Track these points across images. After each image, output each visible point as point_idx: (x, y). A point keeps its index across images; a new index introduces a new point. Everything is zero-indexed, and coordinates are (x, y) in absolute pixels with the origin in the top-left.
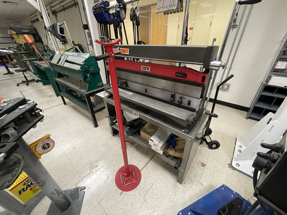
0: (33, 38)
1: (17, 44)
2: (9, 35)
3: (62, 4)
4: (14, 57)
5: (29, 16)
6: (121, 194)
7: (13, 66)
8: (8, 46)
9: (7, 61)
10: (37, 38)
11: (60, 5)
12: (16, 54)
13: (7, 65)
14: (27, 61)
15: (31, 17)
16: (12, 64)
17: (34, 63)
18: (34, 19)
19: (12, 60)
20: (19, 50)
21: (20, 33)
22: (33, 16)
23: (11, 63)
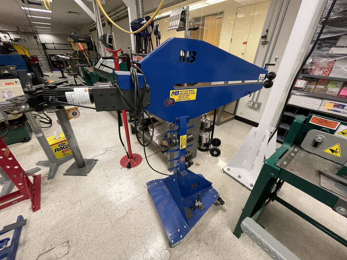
0: (87, 46)
1: (74, 50)
2: (69, 43)
3: (117, 15)
4: (69, 64)
5: (88, 25)
6: (121, 168)
7: (67, 72)
8: (66, 53)
9: (63, 66)
10: (90, 46)
11: (116, 16)
12: (72, 60)
13: (63, 70)
14: (79, 67)
15: (90, 26)
16: (67, 70)
17: (84, 69)
18: (92, 27)
19: (68, 66)
20: (75, 57)
21: (76, 41)
22: (92, 25)
23: (67, 68)
